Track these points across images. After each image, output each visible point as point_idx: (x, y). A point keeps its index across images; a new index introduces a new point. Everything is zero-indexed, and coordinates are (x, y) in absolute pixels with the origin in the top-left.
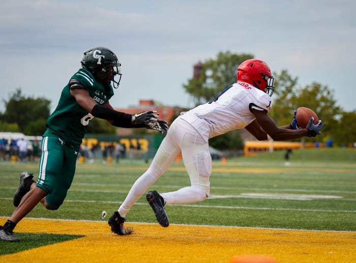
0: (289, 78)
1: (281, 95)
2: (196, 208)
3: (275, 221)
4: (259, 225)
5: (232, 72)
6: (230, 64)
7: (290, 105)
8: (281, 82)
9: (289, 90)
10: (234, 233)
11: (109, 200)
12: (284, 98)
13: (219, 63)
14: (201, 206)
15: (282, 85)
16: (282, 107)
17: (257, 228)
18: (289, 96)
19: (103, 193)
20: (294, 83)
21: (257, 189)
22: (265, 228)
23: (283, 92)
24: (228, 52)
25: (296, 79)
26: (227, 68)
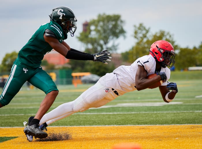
0: (145, 28)
1: (140, 39)
2: (89, 115)
3: (140, 120)
4: (130, 124)
5: (108, 26)
6: (106, 22)
7: (146, 45)
8: (139, 31)
9: (145, 36)
10: (114, 130)
11: (32, 113)
12: (142, 41)
13: (99, 21)
14: (92, 114)
15: (140, 33)
16: (141, 47)
17: (129, 126)
18: (145, 40)
19: (29, 109)
20: (147, 31)
21: (127, 101)
22: (134, 125)
23: (141, 37)
24: (104, 14)
25: (149, 28)
26: (104, 24)
